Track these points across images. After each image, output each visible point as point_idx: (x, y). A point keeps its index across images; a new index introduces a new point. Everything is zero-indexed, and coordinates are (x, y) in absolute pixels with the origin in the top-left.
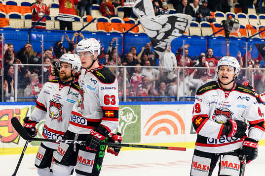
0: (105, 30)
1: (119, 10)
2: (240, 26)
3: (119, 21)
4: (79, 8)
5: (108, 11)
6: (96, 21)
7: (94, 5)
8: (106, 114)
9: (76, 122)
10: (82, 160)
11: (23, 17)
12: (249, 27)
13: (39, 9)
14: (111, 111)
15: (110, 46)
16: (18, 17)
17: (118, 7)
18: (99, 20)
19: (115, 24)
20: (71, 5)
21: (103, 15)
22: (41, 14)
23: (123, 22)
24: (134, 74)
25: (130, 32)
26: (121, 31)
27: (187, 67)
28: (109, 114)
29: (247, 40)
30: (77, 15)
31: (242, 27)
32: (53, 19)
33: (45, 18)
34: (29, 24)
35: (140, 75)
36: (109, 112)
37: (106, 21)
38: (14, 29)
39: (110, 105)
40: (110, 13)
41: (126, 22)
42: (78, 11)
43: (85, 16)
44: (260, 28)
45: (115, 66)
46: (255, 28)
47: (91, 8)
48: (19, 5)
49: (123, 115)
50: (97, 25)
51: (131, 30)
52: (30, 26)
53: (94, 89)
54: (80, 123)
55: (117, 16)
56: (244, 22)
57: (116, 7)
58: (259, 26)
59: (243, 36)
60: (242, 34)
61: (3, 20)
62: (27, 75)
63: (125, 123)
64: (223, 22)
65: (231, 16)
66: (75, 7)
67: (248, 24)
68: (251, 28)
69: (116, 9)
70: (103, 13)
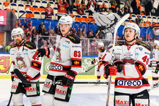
0: (79, 21)
1: (86, 12)
2: (144, 22)
3: (86, 17)
4: (67, 10)
5: (81, 12)
6: (75, 17)
7: (74, 9)
8: (75, 63)
9: (55, 69)
10: (59, 91)
11: (40, 14)
12: (147, 22)
13: (48, 10)
14: (78, 61)
15: (82, 28)
16: (38, 13)
17: (86, 10)
18: (77, 16)
19: (84, 18)
20: (63, 9)
21: (78, 14)
22: (49, 13)
23: (88, 18)
24: (93, 42)
25: (91, 22)
26: (87, 22)
27: (118, 40)
28: (76, 63)
29: (147, 28)
30: (66, 13)
31: (145, 22)
32: (55, 15)
33: (51, 14)
34: (43, 17)
35: (95, 43)
36: (76, 61)
37: (80, 17)
38: (36, 19)
39: (77, 57)
40: (82, 13)
41: (89, 18)
42: (67, 11)
43: (70, 14)
44: (153, 23)
45: (84, 38)
46: (150, 23)
47: (72, 10)
48: (39, 7)
49: (87, 62)
50: (75, 19)
51: (91, 21)
52: (44, 18)
53: (68, 47)
54: (58, 69)
55: (85, 14)
56: (145, 20)
57: (85, 10)
58: (152, 22)
59: (145, 26)
60: (144, 26)
61: (31, 15)
62: (42, 41)
63: (88, 66)
64: (136, 19)
65: (139, 17)
66: (65, 10)
67: (147, 21)
68: (148, 23)
69: (84, 11)
70: (78, 13)
